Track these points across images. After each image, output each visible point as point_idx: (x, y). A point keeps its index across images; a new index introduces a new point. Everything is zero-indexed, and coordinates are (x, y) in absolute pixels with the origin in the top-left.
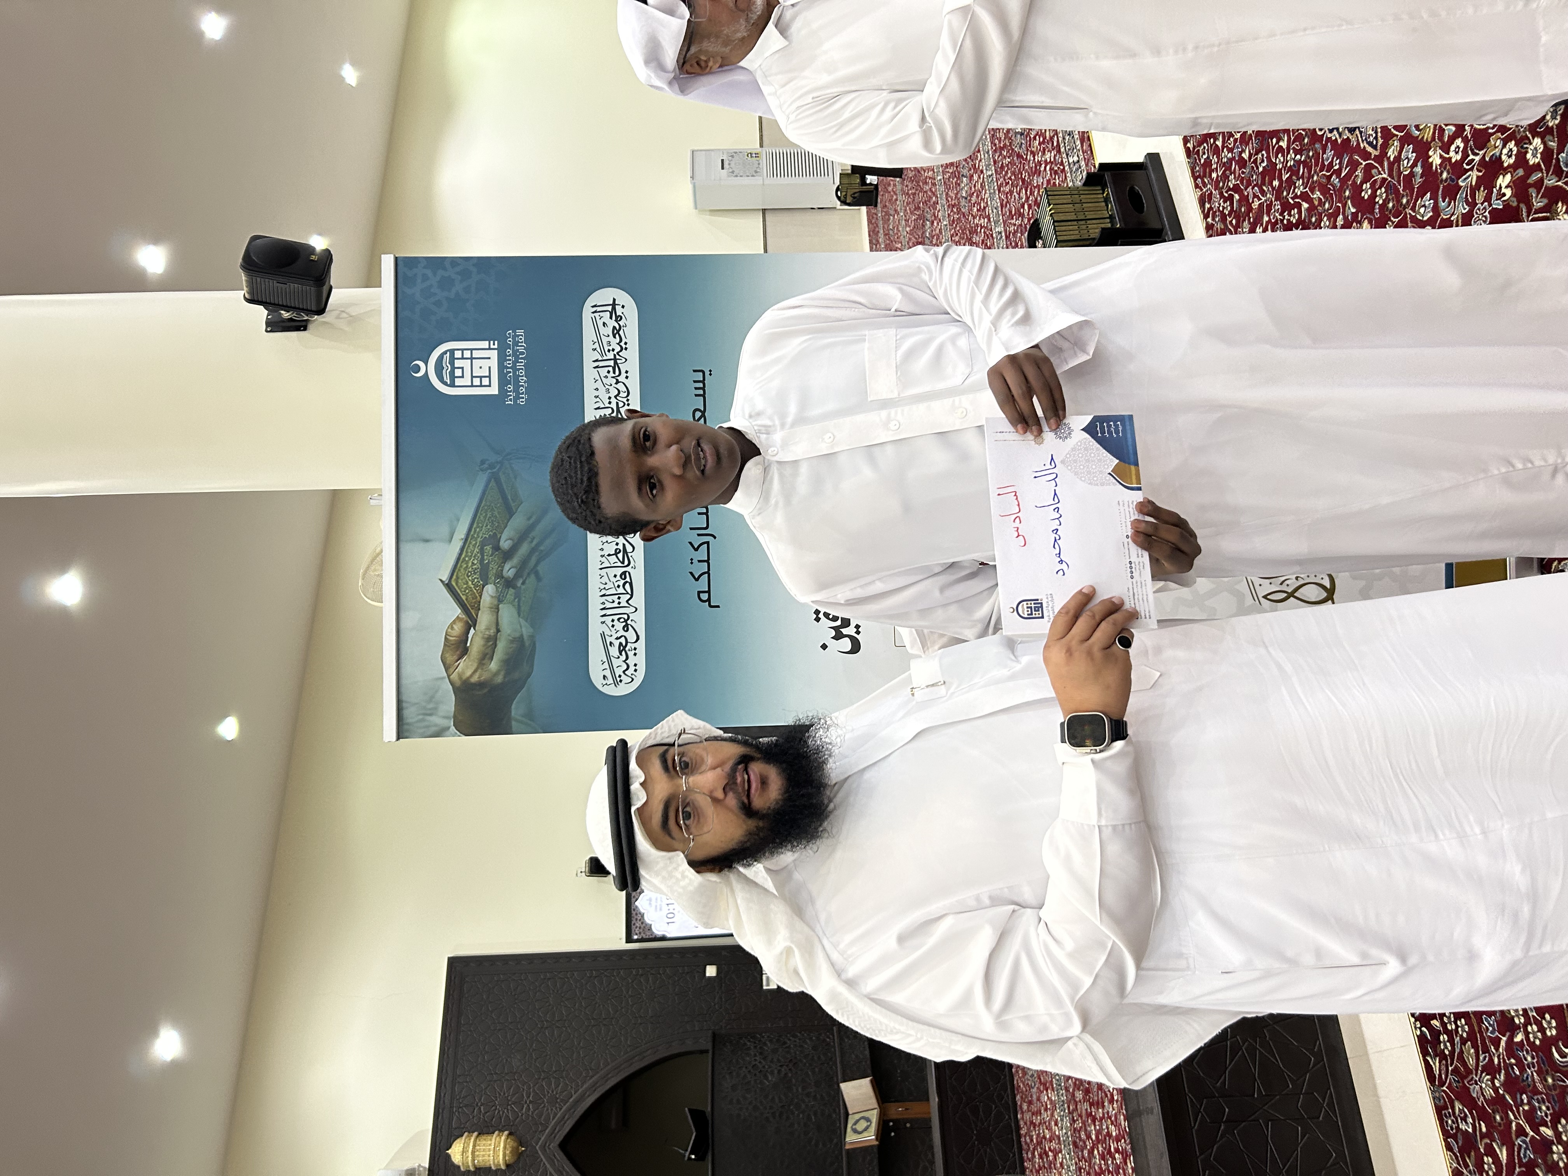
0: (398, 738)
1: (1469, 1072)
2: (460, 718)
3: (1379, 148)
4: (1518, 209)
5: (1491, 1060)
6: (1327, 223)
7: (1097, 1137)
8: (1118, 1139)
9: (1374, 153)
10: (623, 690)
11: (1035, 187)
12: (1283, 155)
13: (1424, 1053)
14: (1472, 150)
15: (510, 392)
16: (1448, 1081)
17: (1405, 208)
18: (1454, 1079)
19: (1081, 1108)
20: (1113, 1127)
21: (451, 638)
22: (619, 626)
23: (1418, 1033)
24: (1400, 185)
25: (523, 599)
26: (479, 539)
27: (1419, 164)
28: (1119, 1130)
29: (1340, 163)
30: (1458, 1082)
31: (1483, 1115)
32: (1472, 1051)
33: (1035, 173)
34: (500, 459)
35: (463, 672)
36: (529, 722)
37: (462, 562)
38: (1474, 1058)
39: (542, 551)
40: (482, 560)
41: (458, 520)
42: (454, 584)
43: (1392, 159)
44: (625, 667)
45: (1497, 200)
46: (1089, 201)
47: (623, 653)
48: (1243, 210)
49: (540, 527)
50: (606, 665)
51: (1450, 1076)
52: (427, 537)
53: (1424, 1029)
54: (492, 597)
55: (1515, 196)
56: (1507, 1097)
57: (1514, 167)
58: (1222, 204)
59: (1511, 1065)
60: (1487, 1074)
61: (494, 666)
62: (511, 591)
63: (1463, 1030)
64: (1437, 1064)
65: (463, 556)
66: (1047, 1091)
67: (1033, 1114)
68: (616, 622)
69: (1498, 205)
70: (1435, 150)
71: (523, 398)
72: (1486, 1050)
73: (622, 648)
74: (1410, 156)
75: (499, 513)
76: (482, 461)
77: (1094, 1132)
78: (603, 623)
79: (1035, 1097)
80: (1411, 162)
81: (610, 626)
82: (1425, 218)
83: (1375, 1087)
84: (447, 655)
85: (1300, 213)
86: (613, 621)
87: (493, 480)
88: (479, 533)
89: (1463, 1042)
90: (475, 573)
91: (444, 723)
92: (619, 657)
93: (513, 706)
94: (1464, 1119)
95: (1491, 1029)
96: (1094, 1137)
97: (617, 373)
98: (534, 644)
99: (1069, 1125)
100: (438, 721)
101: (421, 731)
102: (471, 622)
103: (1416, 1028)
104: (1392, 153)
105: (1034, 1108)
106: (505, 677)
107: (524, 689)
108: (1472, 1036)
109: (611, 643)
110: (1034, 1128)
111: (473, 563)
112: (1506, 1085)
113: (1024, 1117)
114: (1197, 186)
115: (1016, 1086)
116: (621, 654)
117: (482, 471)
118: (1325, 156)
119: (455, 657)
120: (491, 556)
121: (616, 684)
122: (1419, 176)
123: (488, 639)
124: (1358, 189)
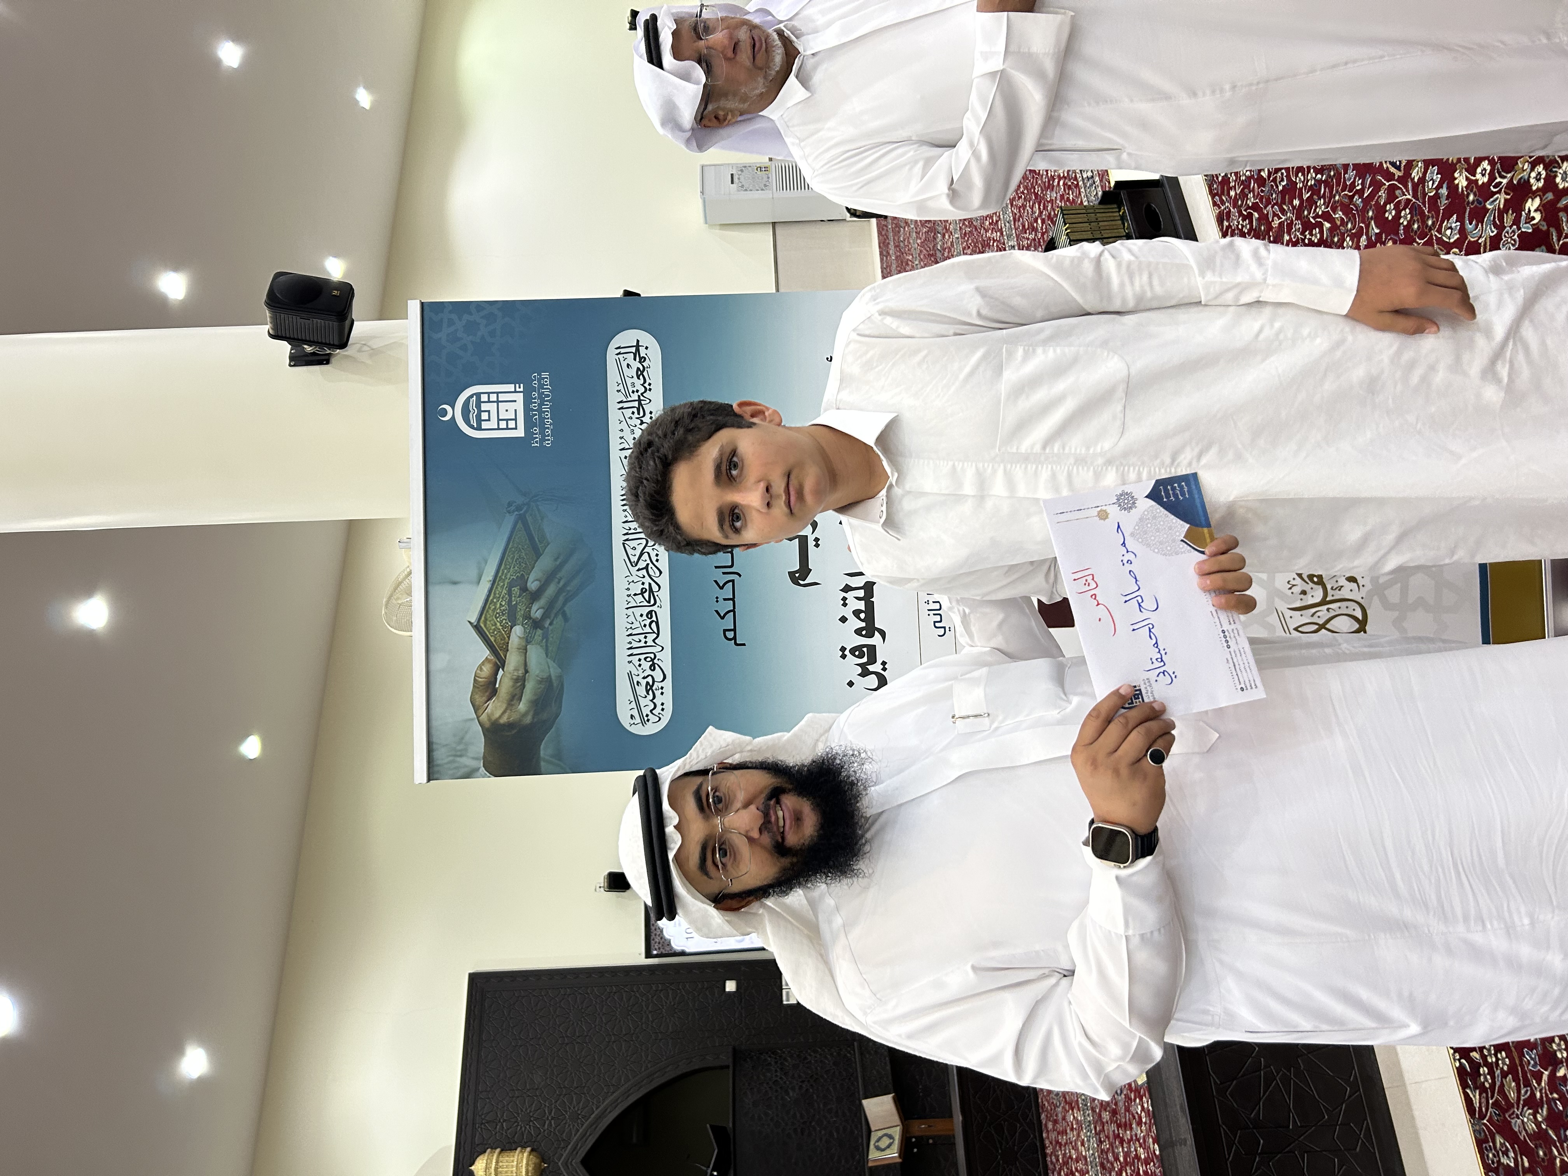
0: (429, 780)
1: (1510, 1105)
2: (490, 759)
3: (1402, 169)
4: (1548, 234)
5: (1533, 1094)
6: (1350, 243)
7: (1125, 1159)
8: (1147, 1162)
9: (1398, 174)
10: (651, 729)
11: (1048, 202)
12: (1303, 174)
13: (1464, 1085)
14: (1499, 173)
15: (536, 434)
16: (1489, 1114)
17: (1430, 229)
18: (1495, 1112)
19: (1108, 1130)
20: (1142, 1150)
21: (480, 680)
22: (646, 665)
23: (1458, 1064)
24: (1425, 207)
25: (551, 639)
26: (507, 581)
27: (1445, 186)
28: (1148, 1153)
29: (1362, 184)
30: (1499, 1115)
31: (1525, 1150)
32: (1513, 1084)
33: (1049, 187)
34: (528, 500)
35: (492, 714)
36: (556, 761)
37: (490, 604)
38: (1516, 1091)
39: (569, 591)
40: (510, 601)
41: (486, 563)
42: (482, 625)
43: (1416, 180)
44: (653, 706)
45: (1526, 223)
46: (1105, 219)
47: (650, 692)
48: (1263, 228)
49: (568, 567)
50: (633, 705)
51: (1490, 1109)
52: (456, 579)
53: (1463, 1061)
54: (519, 637)
55: (1544, 220)
56: (1550, 1132)
57: (1542, 191)
58: (1241, 222)
59: (1554, 1099)
60: (1529, 1109)
61: (522, 706)
62: (539, 632)
63: (1504, 1063)
64: (1478, 1097)
65: (491, 598)
66: (1073, 1111)
67: (1059, 1133)
68: (643, 661)
69: (1527, 229)
70: (1461, 173)
71: (549, 440)
72: (1528, 1084)
73: (649, 687)
74: (1435, 178)
75: (526, 554)
76: (509, 503)
77: (1122, 1154)
78: (630, 662)
79: (1060, 1116)
80: (1436, 183)
81: (637, 665)
82: (1452, 240)
83: (1413, 1118)
84: (477, 697)
85: (1321, 232)
86: (640, 660)
87: (520, 522)
88: (506, 575)
89: (1504, 1075)
90: (503, 615)
91: (474, 764)
92: (646, 697)
93: (542, 747)
94: (1506, 1153)
95: (1532, 1062)
96: (1122, 1159)
97: (642, 414)
98: (562, 685)
99: (1096, 1146)
100: (467, 762)
101: (451, 772)
102: (500, 663)
103: (1455, 1060)
104: (1416, 174)
105: (1059, 1127)
106: (533, 718)
107: (553, 729)
108: (1512, 1069)
109: (638, 682)
110: (1060, 1147)
111: (501, 604)
112: (1548, 1119)
113: (1050, 1137)
114: (1215, 204)
115: (1041, 1104)
116: (648, 694)
117: (509, 513)
118: (1346, 176)
119: (485, 699)
120: (519, 597)
121: (643, 723)
122: (1445, 198)
123: (517, 680)
124: (1381, 210)
